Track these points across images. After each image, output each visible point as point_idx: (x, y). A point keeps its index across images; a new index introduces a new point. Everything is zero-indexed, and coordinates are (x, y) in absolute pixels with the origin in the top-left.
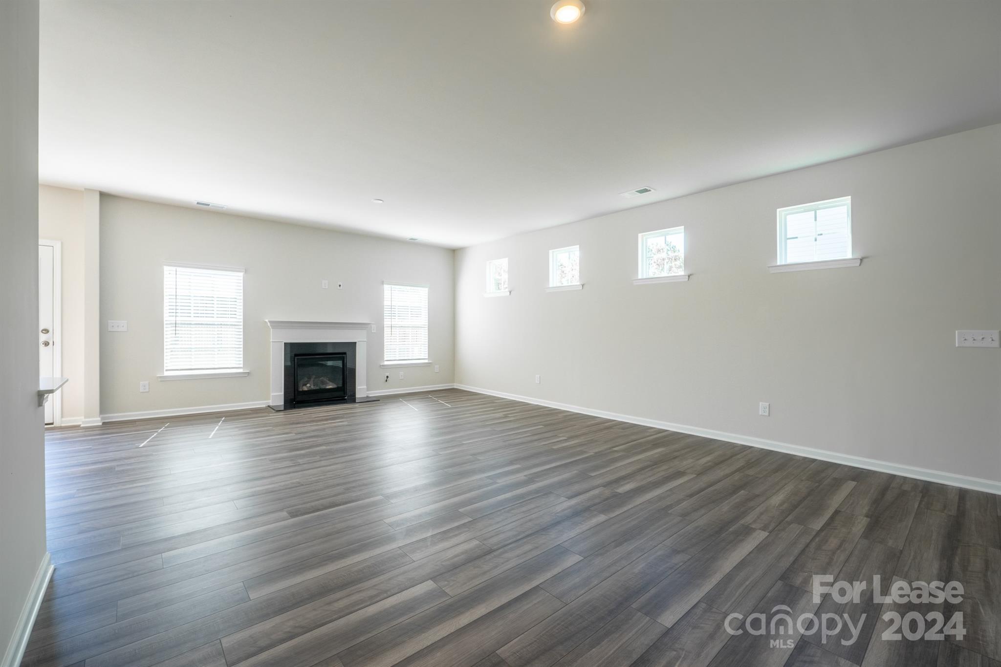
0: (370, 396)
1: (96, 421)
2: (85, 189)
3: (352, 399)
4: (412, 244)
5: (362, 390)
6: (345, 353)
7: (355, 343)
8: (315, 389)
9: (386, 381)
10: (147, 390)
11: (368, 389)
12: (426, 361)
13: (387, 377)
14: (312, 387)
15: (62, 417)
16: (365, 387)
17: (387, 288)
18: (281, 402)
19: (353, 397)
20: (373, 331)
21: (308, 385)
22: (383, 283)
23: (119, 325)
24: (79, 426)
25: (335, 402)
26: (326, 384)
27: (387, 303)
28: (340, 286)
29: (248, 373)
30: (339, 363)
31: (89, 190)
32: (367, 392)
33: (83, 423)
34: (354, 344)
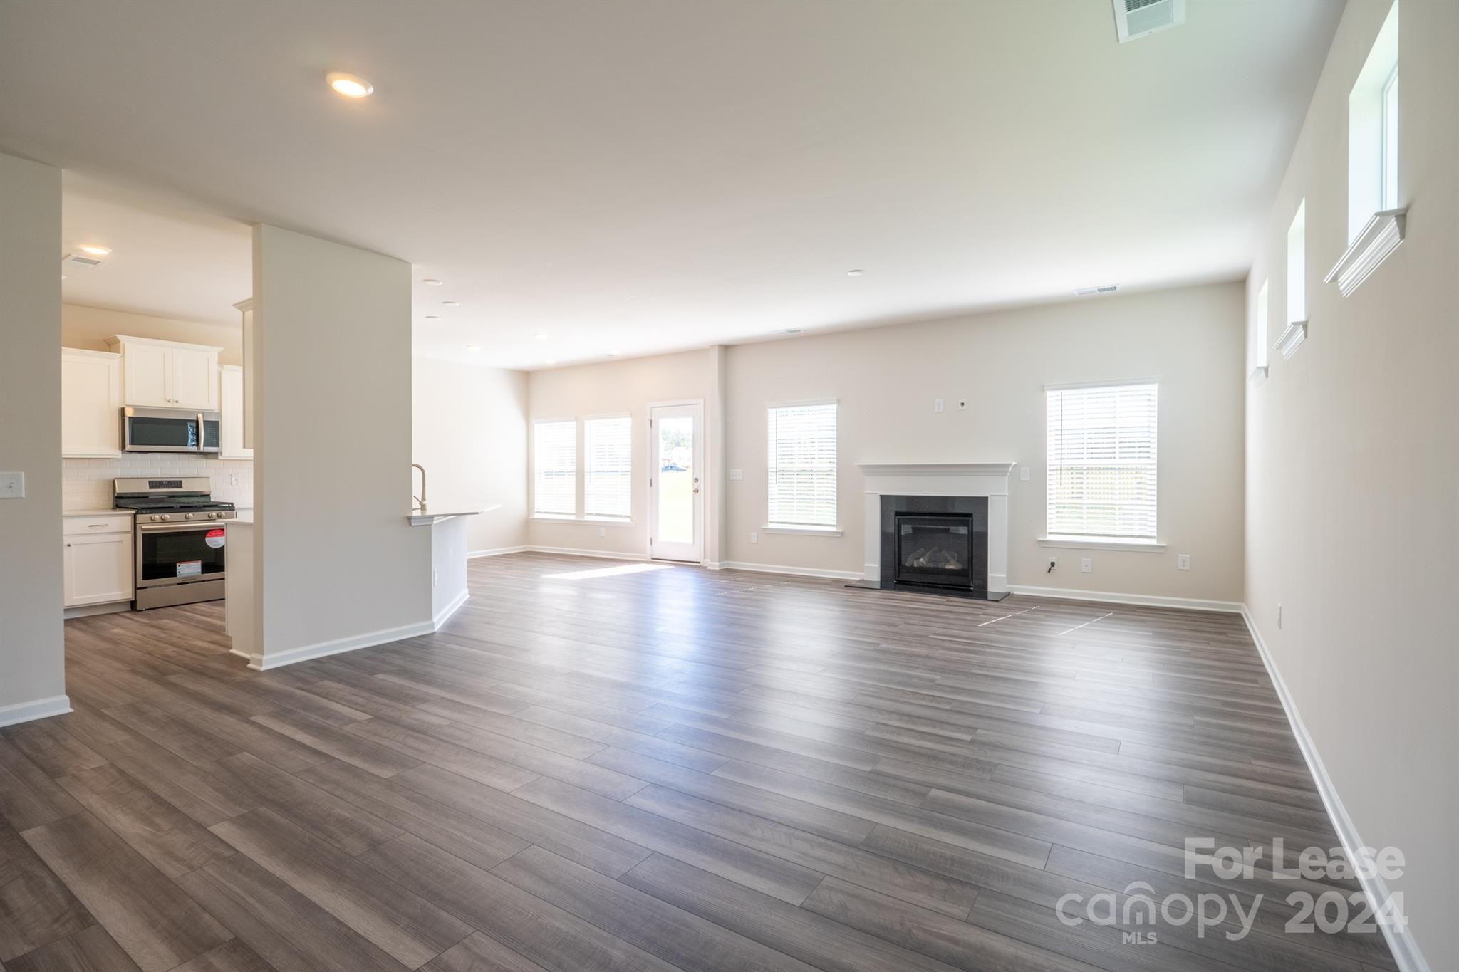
0: (1015, 593)
1: (715, 565)
2: (711, 346)
3: (982, 593)
4: (1107, 299)
5: (997, 579)
6: (970, 515)
7: (986, 498)
8: (928, 566)
9: (1049, 571)
10: (755, 542)
11: (1011, 580)
12: (1154, 542)
13: (1053, 564)
14: (925, 563)
15: (705, 558)
16: (1004, 576)
17: (1052, 397)
18: (875, 577)
19: (982, 590)
20: (1023, 479)
21: (921, 560)
22: (1043, 389)
23: (737, 474)
24: (705, 568)
25: (954, 592)
26: (947, 561)
27: (1052, 425)
28: (963, 404)
29: (842, 533)
30: (963, 530)
31: (712, 346)
32: (1008, 586)
33: (710, 565)
34: (984, 501)
